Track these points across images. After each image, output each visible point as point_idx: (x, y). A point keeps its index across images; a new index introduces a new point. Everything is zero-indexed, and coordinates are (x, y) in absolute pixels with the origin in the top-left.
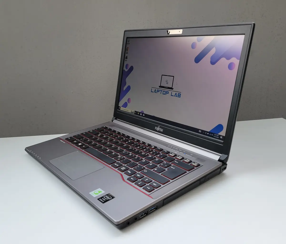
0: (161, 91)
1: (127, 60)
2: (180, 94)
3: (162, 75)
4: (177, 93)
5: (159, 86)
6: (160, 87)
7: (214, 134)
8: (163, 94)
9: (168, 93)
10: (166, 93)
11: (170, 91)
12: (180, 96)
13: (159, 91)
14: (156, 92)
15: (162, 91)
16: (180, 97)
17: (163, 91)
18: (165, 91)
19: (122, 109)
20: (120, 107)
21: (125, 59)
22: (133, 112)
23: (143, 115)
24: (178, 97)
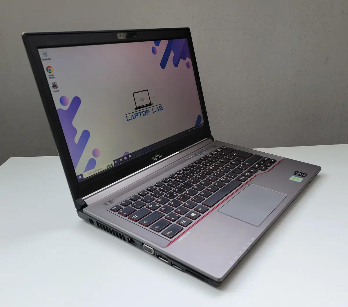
0: (140, 114)
2: (162, 106)
3: (133, 93)
4: (158, 107)
6: (136, 109)
8: (144, 115)
9: (149, 112)
10: (147, 112)
11: (150, 108)
12: (162, 108)
13: (137, 115)
14: (134, 118)
15: (141, 112)
16: (162, 109)
17: (143, 112)
18: (145, 111)
19: (86, 175)
20: (81, 175)
21: (52, 90)
22: (112, 165)
23: (129, 157)
24: (160, 110)
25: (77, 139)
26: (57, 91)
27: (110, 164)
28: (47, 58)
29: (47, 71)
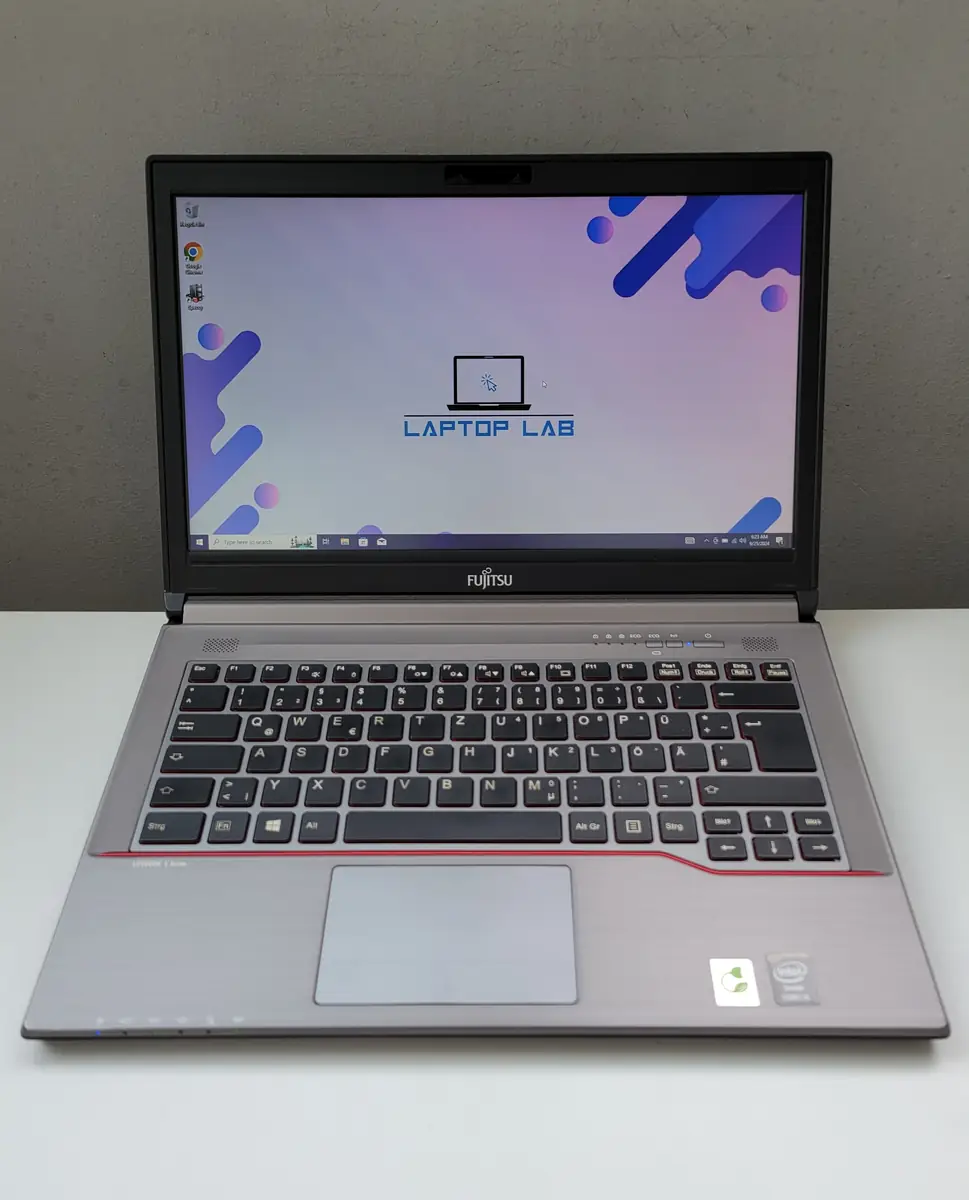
0: (462, 426)
1: (198, 304)
2: (572, 422)
3: (457, 357)
4: (555, 422)
5: (449, 406)
6: (451, 408)
7: (747, 536)
8: (478, 434)
9: (506, 428)
10: (496, 428)
11: (515, 420)
12: (571, 428)
13: (450, 426)
14: (434, 434)
15: (471, 422)
16: (572, 434)
17: (478, 423)
18: (488, 423)
19: (219, 543)
20: (205, 538)
21: (185, 302)
22: (309, 544)
23: (379, 543)
24: (561, 434)
25: (218, 443)
26: (197, 308)
27: (303, 539)
28: (196, 220)
29: (186, 253)
